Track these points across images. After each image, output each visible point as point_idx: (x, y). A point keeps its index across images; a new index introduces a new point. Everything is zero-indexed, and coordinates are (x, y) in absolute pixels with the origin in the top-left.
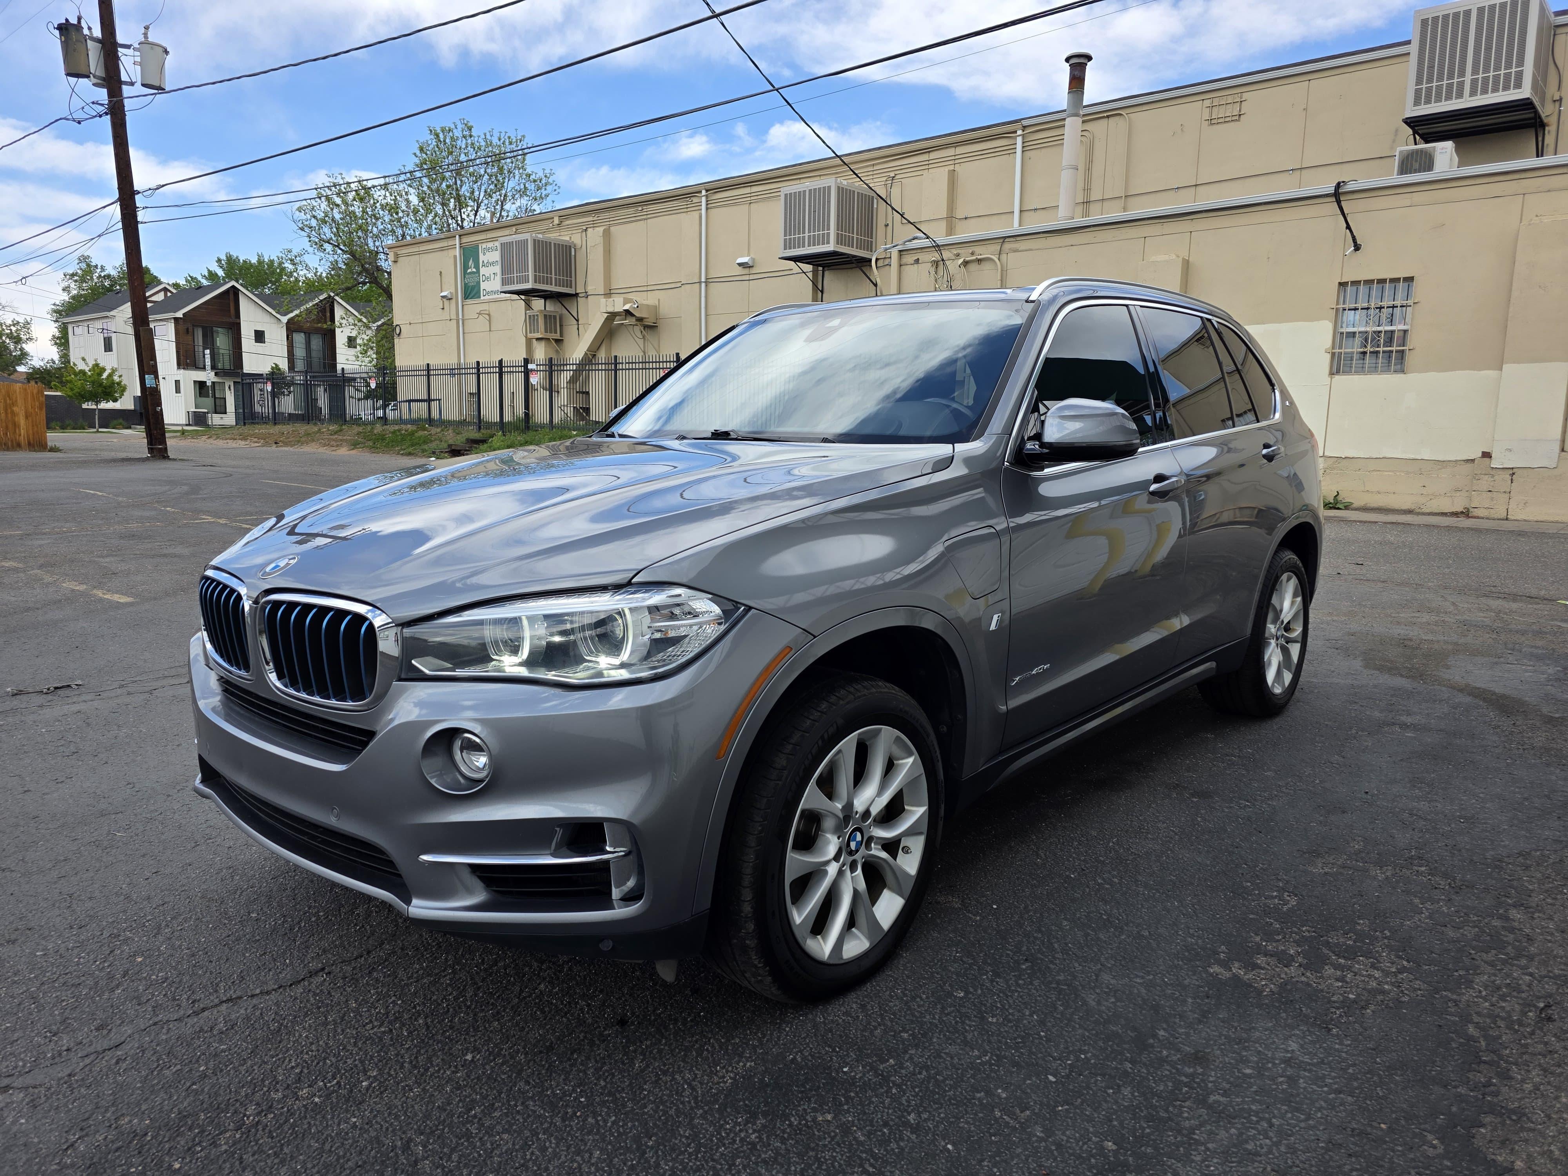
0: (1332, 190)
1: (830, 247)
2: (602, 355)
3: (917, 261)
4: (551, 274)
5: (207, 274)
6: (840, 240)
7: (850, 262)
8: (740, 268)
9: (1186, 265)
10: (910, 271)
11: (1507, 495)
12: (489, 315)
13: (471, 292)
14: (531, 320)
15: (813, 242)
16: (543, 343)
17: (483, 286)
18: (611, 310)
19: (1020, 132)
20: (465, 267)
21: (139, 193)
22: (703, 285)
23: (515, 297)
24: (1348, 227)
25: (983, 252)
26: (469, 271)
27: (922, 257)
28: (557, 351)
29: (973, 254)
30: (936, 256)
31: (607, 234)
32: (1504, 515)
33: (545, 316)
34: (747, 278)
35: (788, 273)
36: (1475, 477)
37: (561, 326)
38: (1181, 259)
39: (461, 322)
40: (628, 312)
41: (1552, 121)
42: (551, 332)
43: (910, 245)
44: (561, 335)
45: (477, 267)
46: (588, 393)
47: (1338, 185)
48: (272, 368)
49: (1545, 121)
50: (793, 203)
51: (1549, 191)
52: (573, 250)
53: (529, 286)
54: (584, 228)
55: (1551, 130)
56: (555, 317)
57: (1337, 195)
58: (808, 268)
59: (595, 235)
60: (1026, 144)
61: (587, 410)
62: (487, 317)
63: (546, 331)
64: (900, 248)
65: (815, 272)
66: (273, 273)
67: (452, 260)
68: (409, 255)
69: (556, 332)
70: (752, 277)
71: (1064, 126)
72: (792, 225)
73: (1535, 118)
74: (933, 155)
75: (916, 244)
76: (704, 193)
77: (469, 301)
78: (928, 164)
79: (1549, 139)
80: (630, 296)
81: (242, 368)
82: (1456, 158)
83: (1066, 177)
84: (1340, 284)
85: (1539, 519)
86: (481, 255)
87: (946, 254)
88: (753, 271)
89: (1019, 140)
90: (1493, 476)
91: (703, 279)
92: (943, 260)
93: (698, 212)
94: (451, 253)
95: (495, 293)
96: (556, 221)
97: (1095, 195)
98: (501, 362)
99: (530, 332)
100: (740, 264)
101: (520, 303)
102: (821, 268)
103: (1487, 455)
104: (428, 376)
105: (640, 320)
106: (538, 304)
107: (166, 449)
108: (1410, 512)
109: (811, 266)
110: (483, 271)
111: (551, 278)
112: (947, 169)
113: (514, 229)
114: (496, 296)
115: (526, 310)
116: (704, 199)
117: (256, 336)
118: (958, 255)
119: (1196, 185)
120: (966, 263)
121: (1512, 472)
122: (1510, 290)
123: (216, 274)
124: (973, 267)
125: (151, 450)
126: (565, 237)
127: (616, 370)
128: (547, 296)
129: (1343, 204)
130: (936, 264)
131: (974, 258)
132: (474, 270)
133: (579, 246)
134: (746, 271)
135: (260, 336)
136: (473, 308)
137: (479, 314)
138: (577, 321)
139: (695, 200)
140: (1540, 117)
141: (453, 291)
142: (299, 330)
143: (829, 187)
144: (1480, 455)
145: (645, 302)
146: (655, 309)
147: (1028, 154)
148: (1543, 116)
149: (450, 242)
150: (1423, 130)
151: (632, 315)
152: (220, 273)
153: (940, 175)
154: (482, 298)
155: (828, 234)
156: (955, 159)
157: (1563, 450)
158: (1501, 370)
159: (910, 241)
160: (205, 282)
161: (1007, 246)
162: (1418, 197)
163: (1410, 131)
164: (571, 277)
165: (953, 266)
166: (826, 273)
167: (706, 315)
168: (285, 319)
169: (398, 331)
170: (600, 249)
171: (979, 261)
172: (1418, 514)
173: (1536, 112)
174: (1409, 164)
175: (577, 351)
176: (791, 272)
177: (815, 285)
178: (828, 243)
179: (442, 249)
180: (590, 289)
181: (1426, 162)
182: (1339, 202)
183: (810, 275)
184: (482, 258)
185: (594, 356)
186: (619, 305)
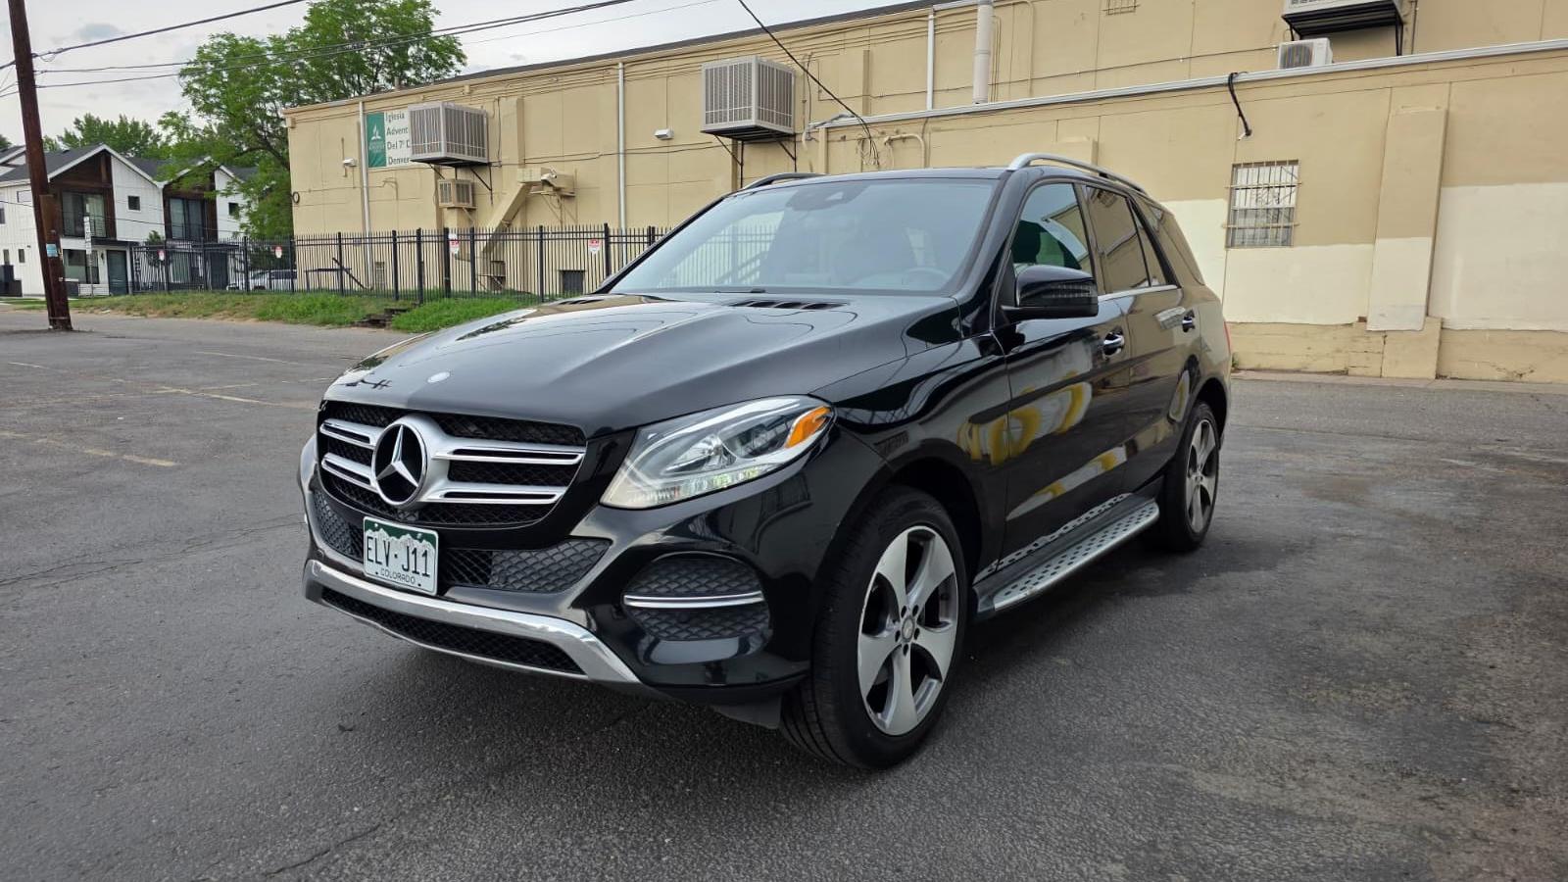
0: (1226, 80)
1: (752, 122)
2: (517, 225)
3: (844, 138)
4: (463, 142)
5: (63, 136)
6: (760, 116)
7: (770, 137)
8: (659, 140)
9: (1096, 146)
10: (838, 148)
11: (1380, 356)
12: (396, 183)
13: (376, 159)
14: (441, 191)
15: (735, 116)
16: (455, 212)
17: (389, 153)
18: (528, 179)
19: (931, 16)
20: (369, 134)
21: (37, 56)
22: (621, 156)
23: (427, 165)
24: (1241, 115)
25: (908, 131)
26: (373, 138)
27: (850, 134)
28: (470, 221)
29: (897, 132)
30: (863, 134)
31: (521, 104)
32: (1377, 373)
33: (458, 185)
34: (666, 150)
35: (709, 146)
36: (1354, 340)
37: (473, 195)
38: (1091, 140)
39: (365, 191)
40: (546, 183)
41: (1409, 20)
42: (464, 202)
43: (837, 123)
44: (474, 204)
45: (382, 134)
46: (503, 263)
47: (1231, 77)
48: (151, 237)
49: (1404, 19)
50: (714, 79)
51: (1412, 85)
52: (485, 119)
53: (441, 154)
54: (497, 97)
55: (1408, 27)
56: (467, 186)
57: (1230, 84)
58: (728, 141)
59: (509, 105)
60: (938, 27)
61: (502, 279)
62: (394, 185)
63: (459, 200)
64: (827, 125)
65: (735, 146)
66: (138, 136)
67: (356, 126)
68: (307, 121)
69: (468, 202)
70: (671, 149)
71: (976, 11)
72: (714, 100)
73: (1395, 18)
74: (848, 35)
75: (842, 122)
76: (620, 66)
77: (373, 169)
78: (844, 44)
79: (1407, 37)
80: (547, 166)
81: (115, 236)
82: (1331, 53)
83: (979, 61)
84: (1234, 166)
85: (1410, 376)
86: (386, 123)
87: (873, 133)
88: (672, 143)
89: (931, 24)
90: (1368, 338)
91: (621, 150)
92: (870, 138)
93: (615, 85)
94: (354, 120)
95: (404, 160)
96: (467, 89)
97: (1003, 78)
98: (419, 231)
99: (442, 201)
100: (659, 137)
101: (429, 171)
102: (740, 142)
103: (1363, 320)
104: (340, 245)
105: (558, 190)
106: (449, 173)
107: (69, 321)
108: (1298, 371)
109: (731, 140)
110: (388, 138)
111: (464, 147)
112: (861, 50)
113: (421, 97)
114: (403, 164)
115: (436, 179)
116: (621, 72)
117: (129, 201)
118: (883, 133)
119: (1096, 71)
120: (891, 141)
121: (1384, 334)
122: (1381, 175)
123: (75, 136)
124: (898, 144)
125: (52, 322)
126: (476, 106)
127: (541, 240)
128: (458, 165)
129: (1236, 93)
130: (862, 141)
131: (899, 136)
132: (379, 137)
133: (491, 115)
134: (665, 143)
135: (134, 203)
136: (378, 175)
137: (385, 182)
138: (491, 190)
139: (612, 72)
140: (1399, 17)
141: (357, 158)
142: (177, 196)
143: (750, 65)
144: (1357, 319)
145: (562, 173)
146: (573, 181)
147: (939, 37)
148: (1402, 15)
149: (354, 109)
150: (1299, 25)
151: (550, 185)
152: (79, 135)
153: (856, 55)
154: (388, 166)
155: (750, 110)
156: (868, 40)
157: (1427, 314)
158: (1374, 243)
159: (836, 119)
160: (63, 146)
161: (930, 126)
162: (1300, 89)
163: (1289, 27)
164: (483, 146)
165: (880, 143)
166: (745, 146)
167: (625, 186)
168: (161, 185)
169: (296, 200)
170: (514, 119)
171: (904, 139)
172: (1304, 372)
173: (1397, 13)
174: (1292, 58)
175: (490, 221)
176: (709, 145)
177: (734, 158)
178: (750, 117)
179: (344, 116)
180: (504, 158)
181: (1305, 57)
182: (1232, 92)
183: (730, 148)
184: (387, 125)
185: (509, 225)
186: (536, 175)
